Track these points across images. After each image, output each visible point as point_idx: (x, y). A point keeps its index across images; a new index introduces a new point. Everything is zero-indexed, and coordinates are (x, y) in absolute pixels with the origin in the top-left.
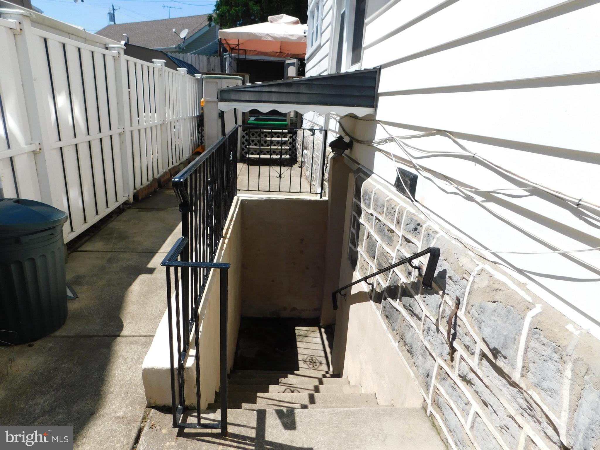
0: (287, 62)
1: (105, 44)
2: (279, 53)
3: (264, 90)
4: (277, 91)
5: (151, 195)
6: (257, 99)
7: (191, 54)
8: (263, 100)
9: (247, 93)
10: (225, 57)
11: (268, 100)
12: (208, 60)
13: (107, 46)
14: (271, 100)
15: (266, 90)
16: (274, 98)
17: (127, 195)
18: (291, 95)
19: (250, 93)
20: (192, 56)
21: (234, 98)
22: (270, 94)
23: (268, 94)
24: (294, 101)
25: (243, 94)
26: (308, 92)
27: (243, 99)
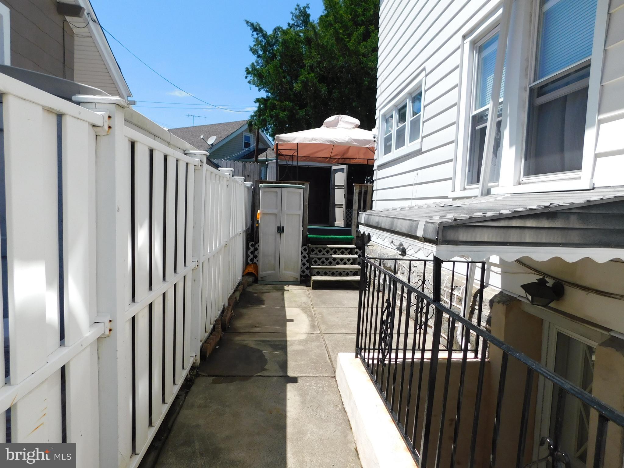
0: (334, 168)
1: (185, 150)
2: (328, 159)
3: (514, 225)
4: (534, 226)
5: (218, 347)
6: (502, 240)
7: (226, 160)
8: (511, 240)
9: (485, 230)
10: (267, 163)
11: (518, 241)
12: (244, 166)
13: (186, 152)
14: (523, 241)
15: (518, 225)
16: (528, 237)
17: (194, 356)
18: (555, 231)
19: (489, 230)
20: (227, 162)
21: (464, 239)
22: (522, 230)
23: (518, 231)
24: (559, 241)
25: (479, 231)
26: (582, 227)
27: (478, 240)
